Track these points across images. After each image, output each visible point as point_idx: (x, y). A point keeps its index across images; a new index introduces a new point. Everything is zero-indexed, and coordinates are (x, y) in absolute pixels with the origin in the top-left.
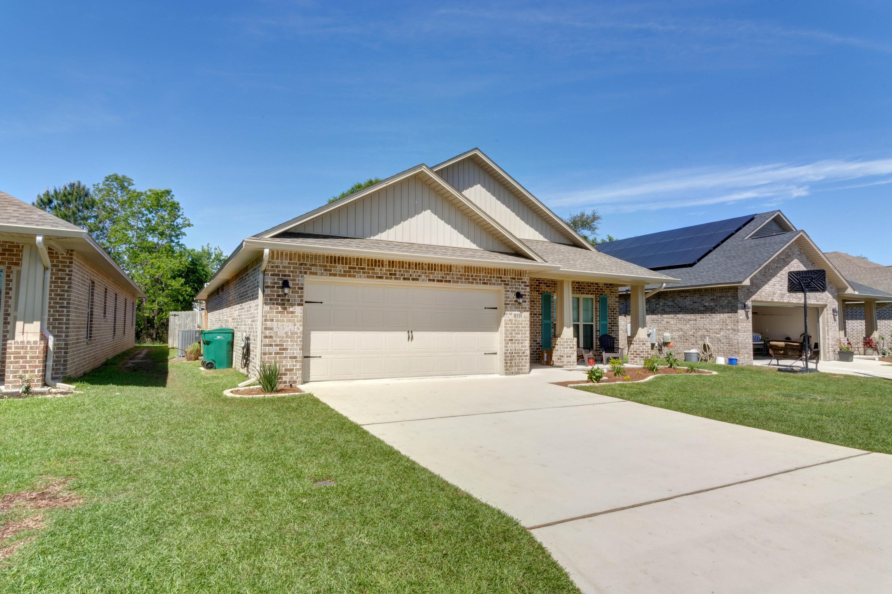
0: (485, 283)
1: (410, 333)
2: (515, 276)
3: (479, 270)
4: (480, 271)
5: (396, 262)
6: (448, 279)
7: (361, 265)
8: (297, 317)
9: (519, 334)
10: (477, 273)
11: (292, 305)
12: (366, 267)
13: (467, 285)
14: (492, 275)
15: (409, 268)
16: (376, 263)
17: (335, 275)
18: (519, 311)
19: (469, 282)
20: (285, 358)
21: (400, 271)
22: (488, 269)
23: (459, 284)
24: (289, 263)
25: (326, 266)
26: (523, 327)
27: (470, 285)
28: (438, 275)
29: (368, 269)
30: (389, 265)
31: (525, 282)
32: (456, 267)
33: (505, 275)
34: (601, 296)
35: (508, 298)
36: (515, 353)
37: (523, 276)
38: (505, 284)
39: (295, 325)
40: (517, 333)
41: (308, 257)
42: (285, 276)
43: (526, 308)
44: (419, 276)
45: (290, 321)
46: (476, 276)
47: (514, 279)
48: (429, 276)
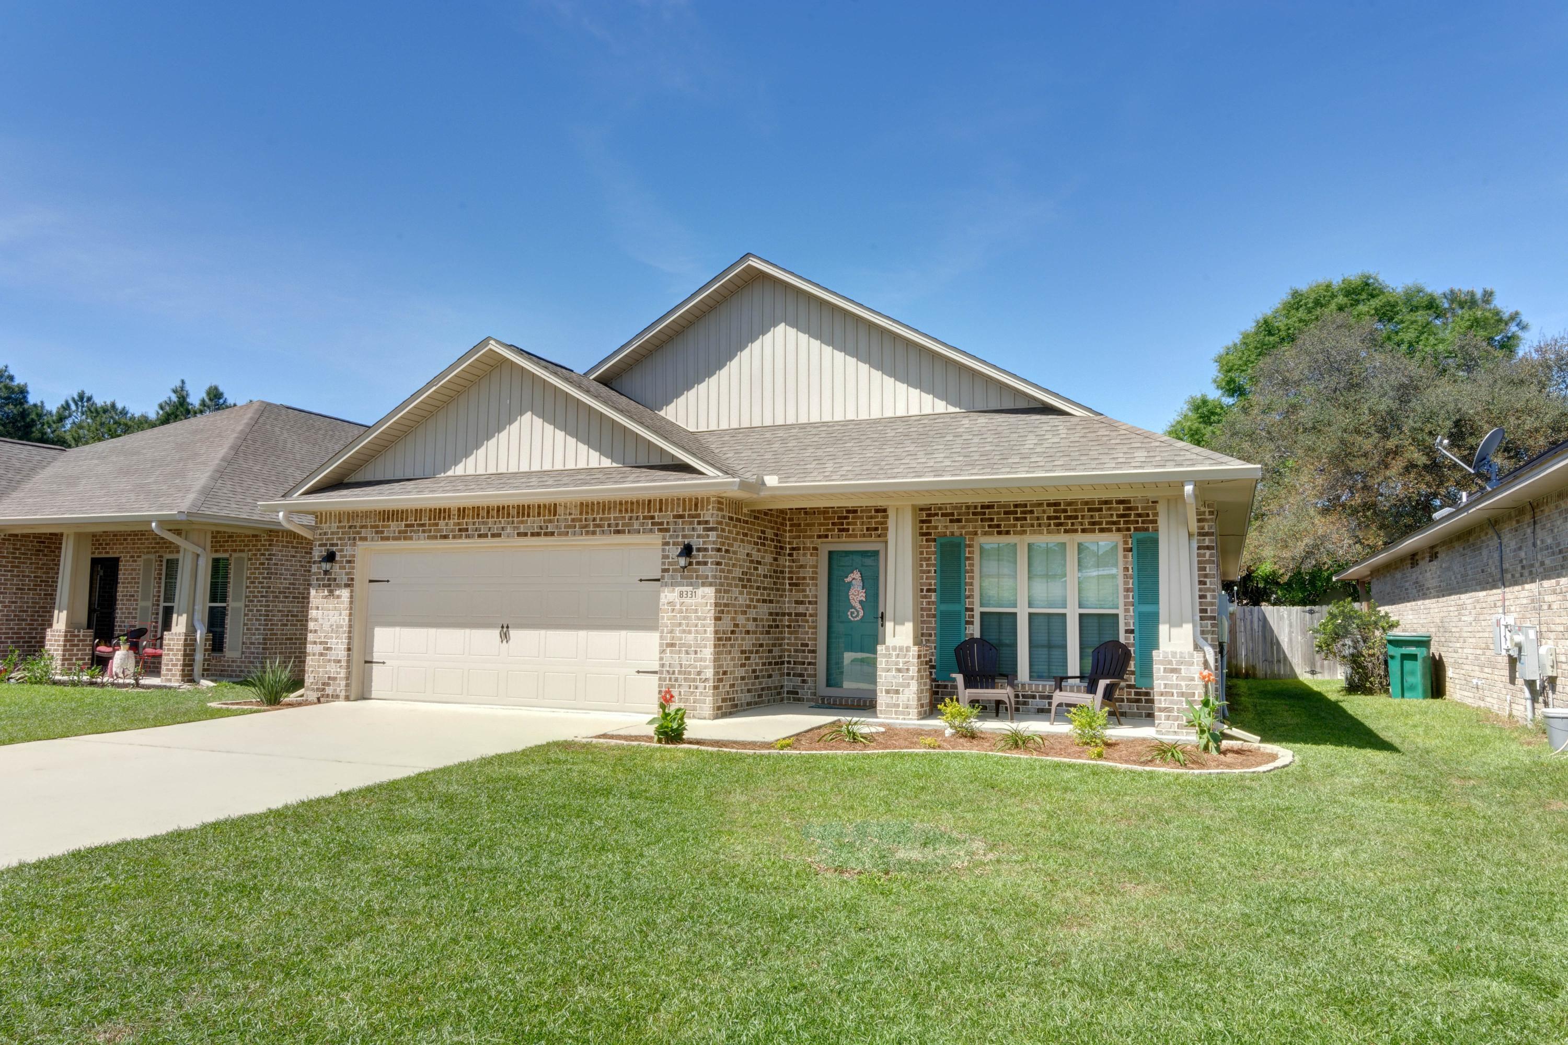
0: (618, 532)
1: (505, 630)
2: (684, 510)
3: (605, 507)
4: (609, 509)
5: (469, 509)
6: (549, 530)
7: (420, 520)
8: (343, 603)
9: (690, 632)
10: (604, 513)
11: (339, 586)
12: (427, 522)
13: (584, 537)
14: (635, 515)
15: (488, 518)
16: (440, 513)
17: (387, 539)
18: (691, 585)
19: (587, 533)
20: (329, 661)
21: (474, 524)
22: (626, 502)
23: (570, 537)
24: (338, 528)
25: (377, 527)
26: (698, 618)
27: (590, 537)
28: (533, 523)
29: (430, 525)
30: (459, 516)
31: (707, 522)
32: (565, 507)
33: (661, 510)
34: (1141, 535)
35: (668, 557)
36: (680, 673)
37: (702, 509)
38: (660, 530)
39: (340, 615)
40: (684, 631)
41: (357, 516)
42: (332, 545)
43: (707, 577)
44: (503, 529)
45: (335, 609)
46: (601, 519)
47: (681, 517)
48: (518, 528)
